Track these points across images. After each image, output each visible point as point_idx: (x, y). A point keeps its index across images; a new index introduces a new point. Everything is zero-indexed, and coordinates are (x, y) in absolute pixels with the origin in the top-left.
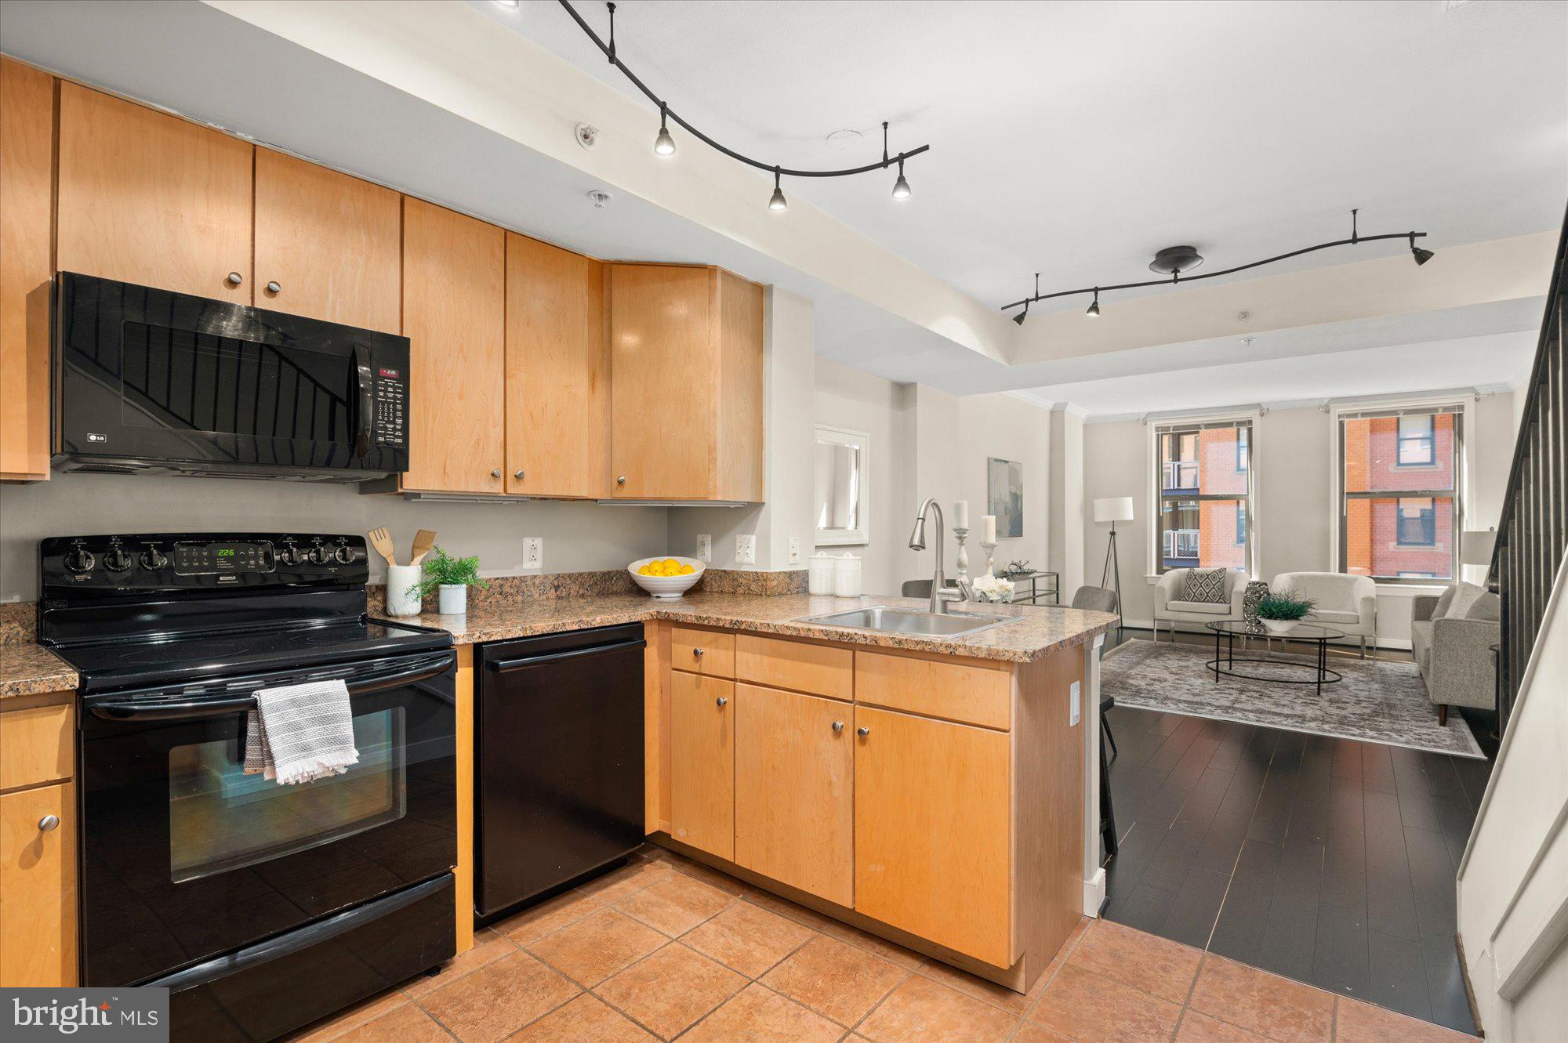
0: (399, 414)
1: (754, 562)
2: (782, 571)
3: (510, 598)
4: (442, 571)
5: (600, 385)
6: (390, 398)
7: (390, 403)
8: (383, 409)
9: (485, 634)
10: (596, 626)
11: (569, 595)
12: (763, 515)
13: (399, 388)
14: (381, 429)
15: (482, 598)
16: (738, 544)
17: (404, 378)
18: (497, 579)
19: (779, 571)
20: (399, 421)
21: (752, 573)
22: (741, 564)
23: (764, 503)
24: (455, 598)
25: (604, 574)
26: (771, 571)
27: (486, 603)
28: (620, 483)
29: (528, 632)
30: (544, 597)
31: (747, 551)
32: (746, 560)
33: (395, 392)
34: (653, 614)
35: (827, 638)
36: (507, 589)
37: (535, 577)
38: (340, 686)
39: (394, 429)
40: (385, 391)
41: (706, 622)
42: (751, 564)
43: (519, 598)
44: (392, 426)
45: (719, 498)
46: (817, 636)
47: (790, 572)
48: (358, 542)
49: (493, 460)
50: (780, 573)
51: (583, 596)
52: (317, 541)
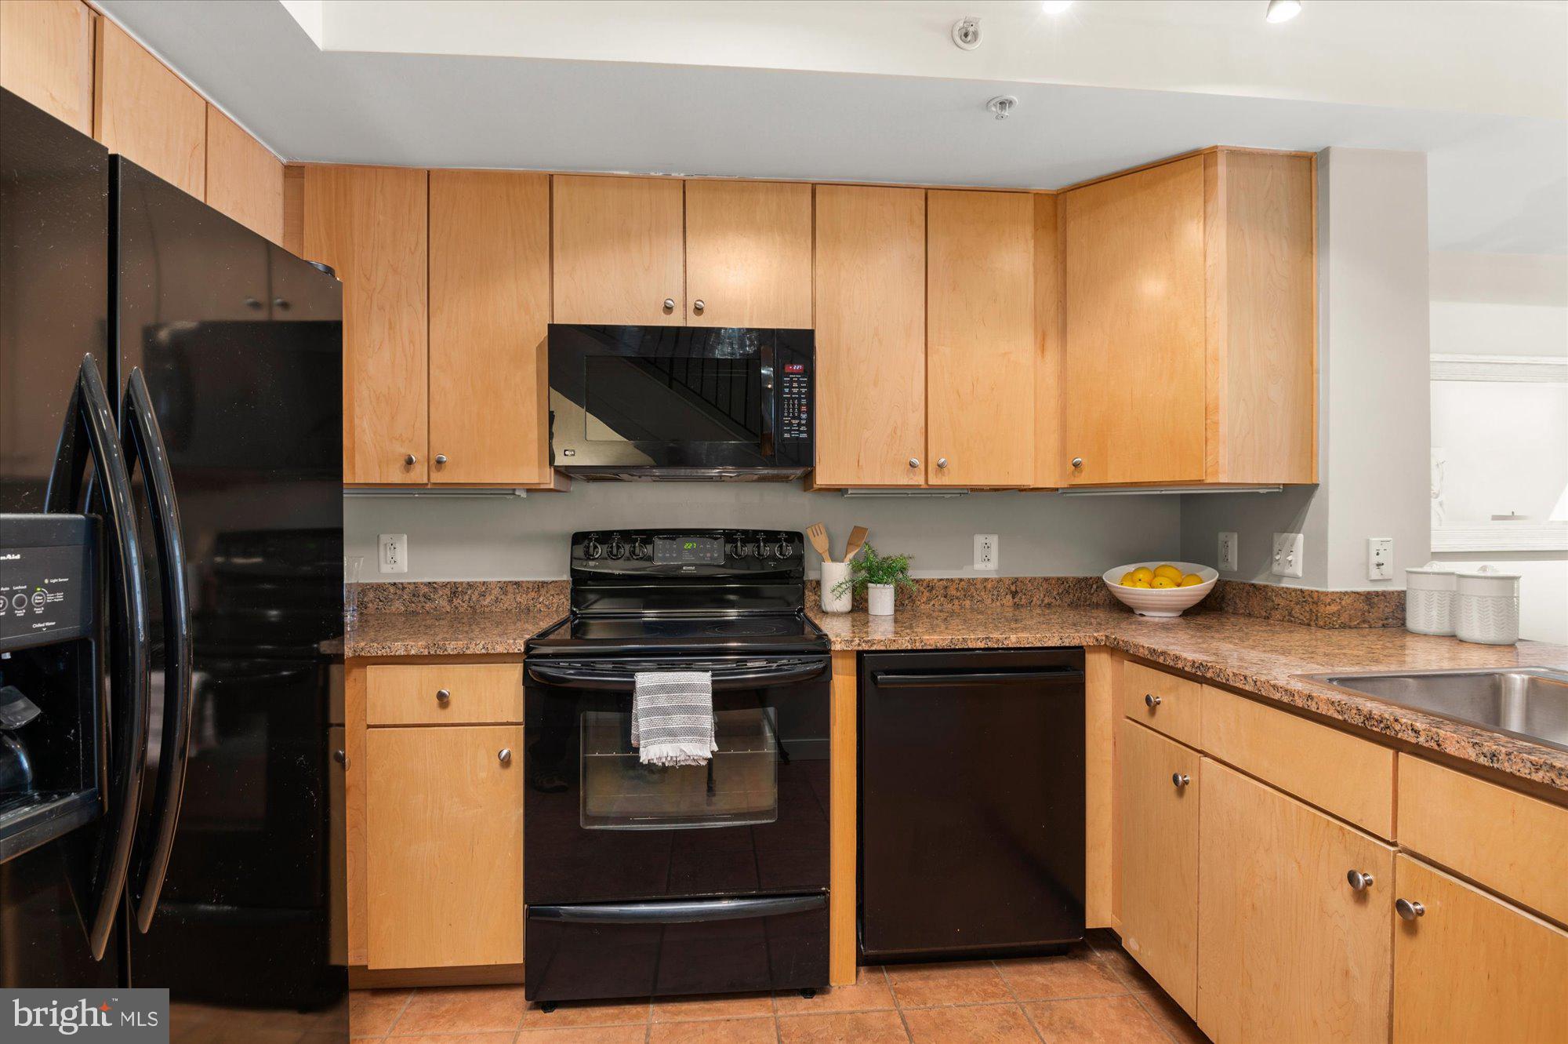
0: (804, 409)
1: (1300, 574)
2: (1349, 589)
3: (956, 602)
4: (869, 569)
5: (1052, 344)
6: (794, 394)
7: (796, 398)
8: (788, 405)
9: (867, 642)
10: (1010, 646)
11: (1030, 603)
12: (1315, 501)
13: (804, 382)
14: (787, 425)
15: (925, 599)
16: (1276, 548)
17: (810, 373)
18: (941, 580)
19: (1343, 590)
20: (804, 416)
21: (1295, 590)
22: (1280, 577)
23: (1317, 485)
24: (882, 599)
25: (1079, 581)
26: (1330, 589)
27: (928, 606)
28: (1076, 465)
29: (917, 644)
30: (998, 604)
31: (1290, 558)
32: (1288, 571)
33: (799, 387)
34: (1099, 638)
35: (1340, 718)
36: (952, 592)
37: (986, 580)
38: (704, 679)
39: (799, 425)
40: (791, 387)
41: (1161, 660)
42: (1296, 577)
43: (968, 603)
44: (797, 421)
45: (1223, 479)
46: (1324, 710)
47: (1369, 593)
48: (796, 538)
49: (912, 448)
50: (1345, 593)
51: (1049, 605)
52: (761, 537)
